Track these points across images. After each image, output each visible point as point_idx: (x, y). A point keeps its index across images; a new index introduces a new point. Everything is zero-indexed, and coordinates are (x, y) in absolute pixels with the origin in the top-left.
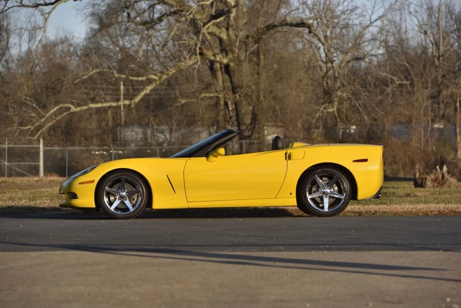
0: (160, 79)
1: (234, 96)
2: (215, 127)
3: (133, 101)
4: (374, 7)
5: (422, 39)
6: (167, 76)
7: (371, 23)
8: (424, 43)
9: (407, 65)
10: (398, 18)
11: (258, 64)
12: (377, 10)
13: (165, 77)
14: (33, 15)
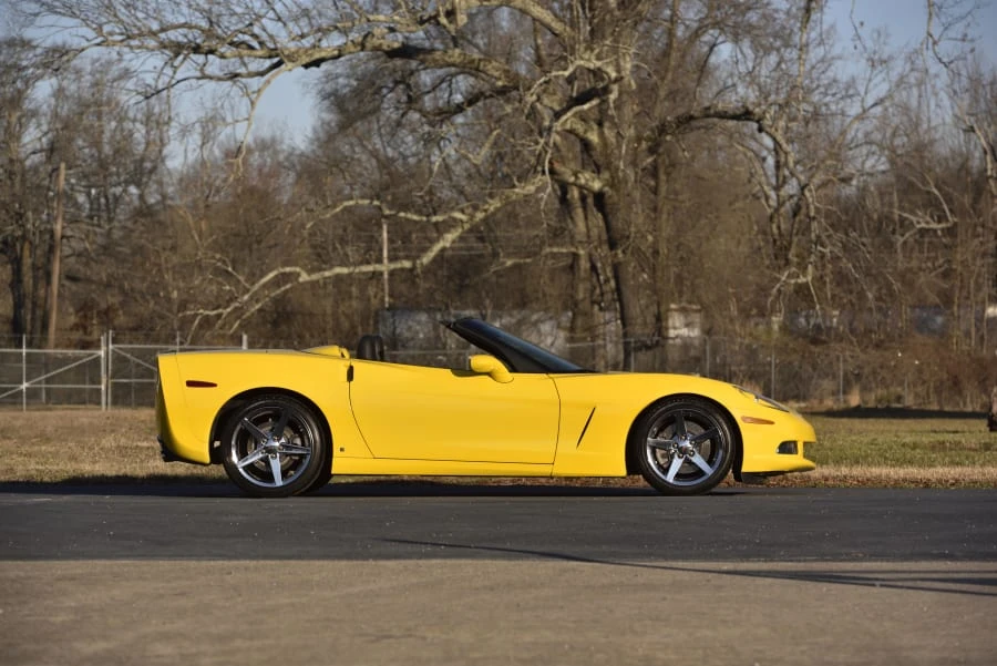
0: (471, 219)
1: (613, 252)
2: (570, 314)
3: (418, 262)
4: (870, 80)
5: (959, 142)
6: (484, 214)
7: (864, 111)
8: (964, 149)
9: (936, 192)
10: (914, 103)
11: (655, 191)
12: (876, 85)
13: (480, 216)
14: (228, 95)
